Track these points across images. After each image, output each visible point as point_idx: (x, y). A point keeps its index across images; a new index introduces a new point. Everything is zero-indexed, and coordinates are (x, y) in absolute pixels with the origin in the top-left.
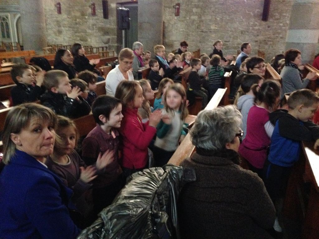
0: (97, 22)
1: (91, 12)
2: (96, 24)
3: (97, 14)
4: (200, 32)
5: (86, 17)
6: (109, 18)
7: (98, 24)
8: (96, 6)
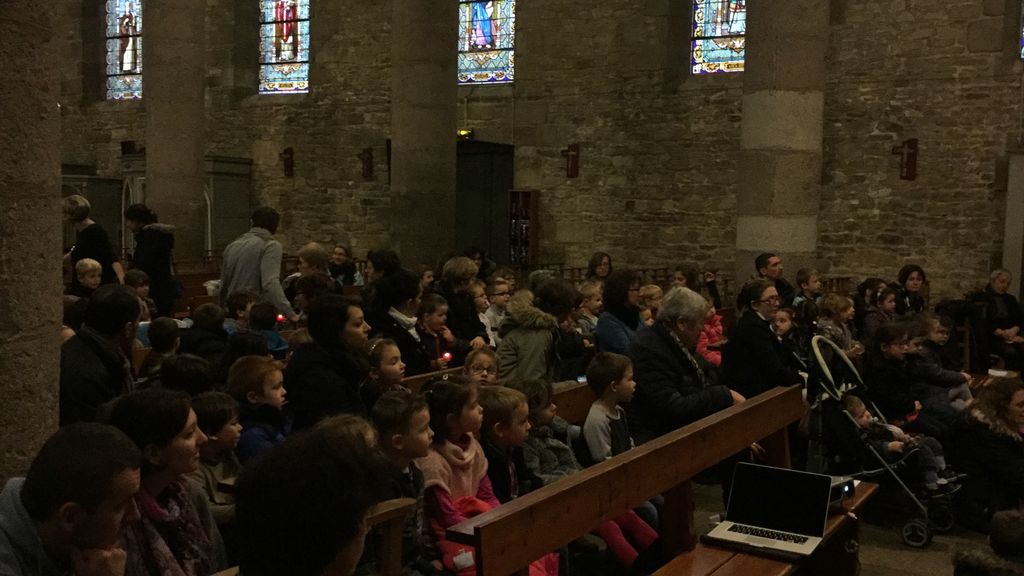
1: (362, 171)
2: (373, 201)
4: (634, 219)
5: (350, 183)
8: (374, 154)
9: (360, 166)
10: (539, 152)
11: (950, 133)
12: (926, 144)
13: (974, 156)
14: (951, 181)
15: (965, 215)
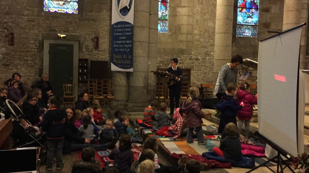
11: (24, 32)
12: (17, 34)
13: (32, 39)
14: (25, 47)
15: (30, 57)
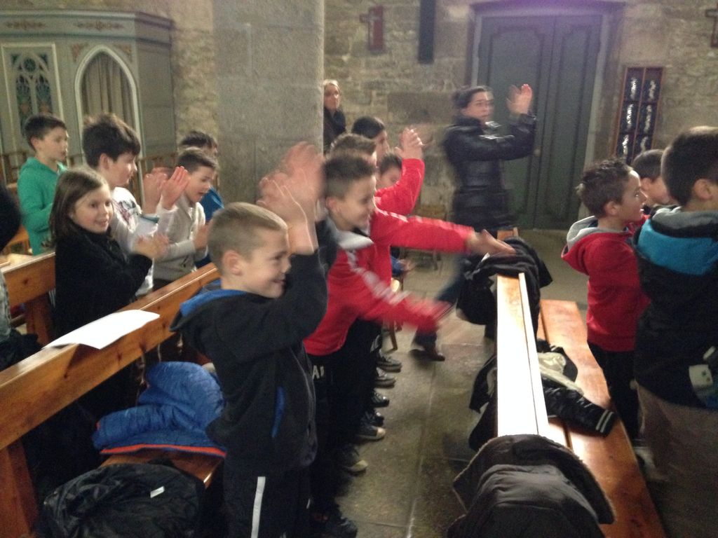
0: (386, 75)
1: (365, 40)
2: (383, 83)
3: (388, 44)
5: (345, 58)
6: (436, 60)
7: (389, 83)
8: (387, 15)
9: (362, 33)
10: (668, 13)
